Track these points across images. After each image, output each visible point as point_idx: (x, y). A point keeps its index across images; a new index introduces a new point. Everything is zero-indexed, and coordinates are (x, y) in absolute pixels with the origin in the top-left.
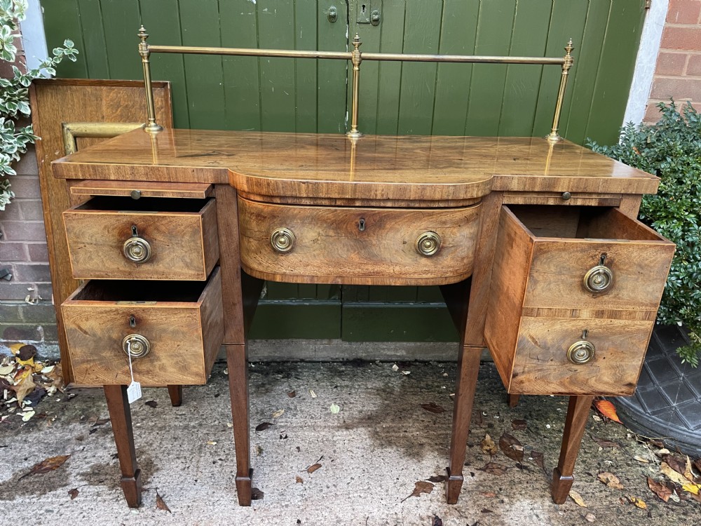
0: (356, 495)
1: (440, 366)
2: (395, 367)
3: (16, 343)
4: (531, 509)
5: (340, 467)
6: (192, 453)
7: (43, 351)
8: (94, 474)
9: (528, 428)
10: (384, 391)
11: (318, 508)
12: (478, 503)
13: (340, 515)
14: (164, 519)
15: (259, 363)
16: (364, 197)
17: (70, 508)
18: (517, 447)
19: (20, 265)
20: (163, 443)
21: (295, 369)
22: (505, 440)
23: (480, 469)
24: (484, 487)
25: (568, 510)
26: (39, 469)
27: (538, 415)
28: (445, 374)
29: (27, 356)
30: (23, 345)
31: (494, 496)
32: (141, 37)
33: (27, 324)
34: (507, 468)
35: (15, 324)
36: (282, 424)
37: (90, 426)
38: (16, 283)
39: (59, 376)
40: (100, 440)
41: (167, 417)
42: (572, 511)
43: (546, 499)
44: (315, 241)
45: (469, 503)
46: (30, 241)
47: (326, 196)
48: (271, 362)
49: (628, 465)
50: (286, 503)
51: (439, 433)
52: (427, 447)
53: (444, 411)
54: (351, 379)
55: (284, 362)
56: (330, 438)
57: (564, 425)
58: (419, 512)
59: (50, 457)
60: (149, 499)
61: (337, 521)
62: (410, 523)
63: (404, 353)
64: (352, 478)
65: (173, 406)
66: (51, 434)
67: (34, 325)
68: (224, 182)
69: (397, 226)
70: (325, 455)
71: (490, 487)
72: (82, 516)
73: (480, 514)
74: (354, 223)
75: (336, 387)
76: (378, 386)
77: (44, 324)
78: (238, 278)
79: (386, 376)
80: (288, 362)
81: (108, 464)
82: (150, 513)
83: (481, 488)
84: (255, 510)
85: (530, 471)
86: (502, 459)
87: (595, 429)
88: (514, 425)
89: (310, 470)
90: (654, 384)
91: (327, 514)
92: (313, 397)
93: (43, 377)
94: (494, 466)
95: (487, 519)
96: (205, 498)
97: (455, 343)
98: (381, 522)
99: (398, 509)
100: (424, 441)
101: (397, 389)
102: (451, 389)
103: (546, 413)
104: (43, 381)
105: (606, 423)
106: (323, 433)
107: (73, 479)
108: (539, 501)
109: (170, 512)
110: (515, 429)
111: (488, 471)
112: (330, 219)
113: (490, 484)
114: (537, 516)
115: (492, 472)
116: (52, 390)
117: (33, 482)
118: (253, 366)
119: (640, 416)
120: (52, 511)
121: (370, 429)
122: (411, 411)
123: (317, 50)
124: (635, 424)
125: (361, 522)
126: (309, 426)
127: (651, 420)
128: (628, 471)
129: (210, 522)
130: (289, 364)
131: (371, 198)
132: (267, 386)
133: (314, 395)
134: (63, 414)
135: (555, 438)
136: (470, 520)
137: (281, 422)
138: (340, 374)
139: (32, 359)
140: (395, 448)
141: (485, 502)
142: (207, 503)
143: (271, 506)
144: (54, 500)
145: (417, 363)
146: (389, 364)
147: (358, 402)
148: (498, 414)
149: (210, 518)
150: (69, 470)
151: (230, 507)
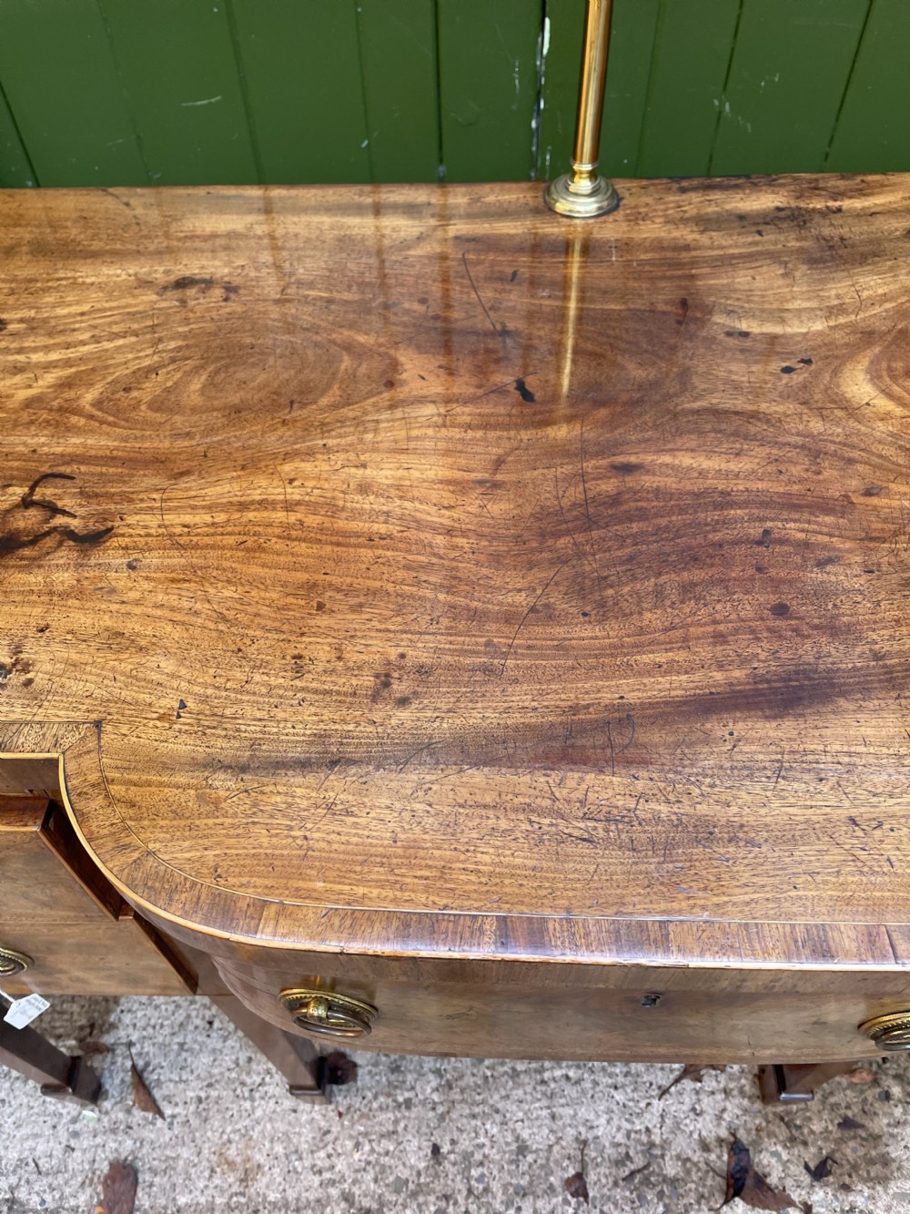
11: (477, 1110)
12: (832, 1100)
14: (153, 1136)
31: (869, 1079)
50: (407, 1095)
60: (116, 1078)
61: (518, 1148)
62: (678, 1157)
73: (837, 1133)
82: (121, 1116)
84: (340, 1115)
96: (234, 1075)
98: (614, 1153)
99: (651, 1119)
109: (163, 1116)
125: (572, 1152)
129: (247, 1147)
136: (813, 1150)
141: (847, 1098)
142: (239, 1091)
143: (374, 1105)
149: (246, 1135)
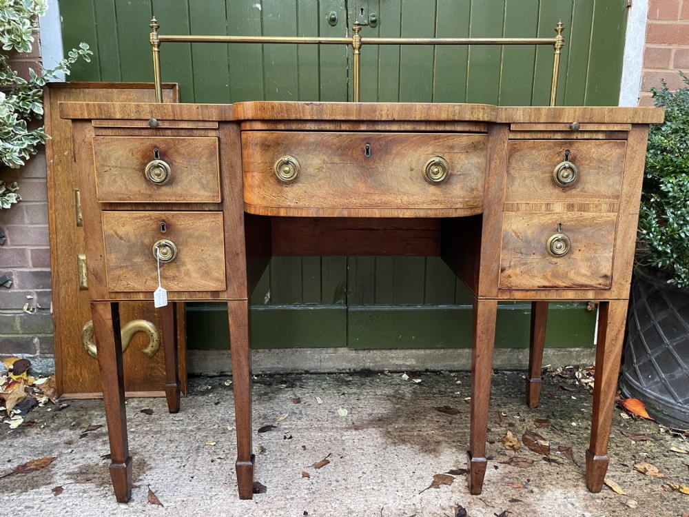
0: (368, 487)
1: (452, 375)
2: (405, 376)
3: (10, 357)
4: (565, 498)
5: (350, 462)
6: (189, 453)
7: (36, 365)
8: (81, 473)
9: (552, 426)
10: (394, 396)
11: (327, 500)
12: (505, 493)
13: (352, 507)
14: (156, 513)
15: (261, 375)
16: (369, 118)
17: (52, 504)
18: (542, 442)
19: (21, 272)
20: (158, 445)
21: (300, 380)
22: (527, 437)
23: (504, 463)
24: (510, 478)
25: (606, 498)
26: (22, 469)
27: (561, 415)
28: (459, 382)
29: (20, 370)
30: (17, 359)
31: (522, 486)
32: (152, 27)
33: (23, 336)
34: (533, 461)
35: (11, 336)
36: (286, 427)
37: (80, 432)
38: (15, 291)
39: (51, 388)
40: (90, 444)
41: (164, 422)
42: (611, 498)
43: (580, 488)
44: (320, 169)
45: (495, 493)
46: (33, 245)
47: (331, 118)
48: (275, 375)
49: (666, 456)
50: (291, 496)
51: (456, 431)
52: (444, 444)
53: (459, 412)
54: (358, 388)
55: (288, 374)
56: (339, 438)
57: (590, 423)
58: (440, 502)
59: (36, 459)
61: (349, 511)
62: (430, 512)
63: (414, 363)
64: (363, 473)
65: (171, 413)
66: (38, 439)
67: (30, 336)
68: (228, 119)
69: (404, 152)
70: (333, 452)
71: (516, 478)
72: (65, 511)
73: (509, 503)
74: (359, 148)
75: (344, 394)
76: (387, 392)
77: (40, 336)
78: (241, 224)
79: (396, 385)
80: (292, 374)
81: (97, 464)
82: (140, 507)
83: (507, 480)
84: (257, 503)
85: (559, 463)
86: (527, 454)
87: (625, 426)
88: (536, 423)
89: (318, 466)
90: (682, 368)
91: (336, 506)
92: (319, 403)
93: (35, 389)
94: (519, 460)
95: (516, 508)
96: (202, 492)
97: (467, 350)
98: (397, 512)
99: (416, 500)
100: (440, 438)
101: (408, 396)
102: (466, 394)
103: (570, 413)
104: (34, 392)
105: (635, 420)
106: (331, 434)
107: (58, 477)
108: (573, 490)
109: (163, 506)
110: (538, 427)
111: (512, 464)
112: (335, 145)
113: (516, 475)
114: (572, 504)
115: (517, 464)
116: (43, 400)
117: (15, 481)
118: (256, 378)
119: (672, 408)
120: (33, 508)
121: (381, 429)
122: (424, 414)
123: (319, 36)
124: (667, 418)
125: (376, 512)
126: (315, 427)
127: (683, 410)
128: (666, 461)
129: (206, 515)
130: (293, 376)
131: (377, 119)
132: (270, 395)
133: (320, 401)
134: (53, 422)
135: (582, 434)
136: (498, 509)
137: (285, 425)
138: (347, 383)
139: (25, 373)
140: (409, 445)
141: (512, 493)
143: (275, 499)
144: (36, 497)
145: (428, 373)
146: (398, 375)
147: (368, 407)
148: (519, 415)
149: (207, 512)
150: (54, 470)
151: (229, 500)
